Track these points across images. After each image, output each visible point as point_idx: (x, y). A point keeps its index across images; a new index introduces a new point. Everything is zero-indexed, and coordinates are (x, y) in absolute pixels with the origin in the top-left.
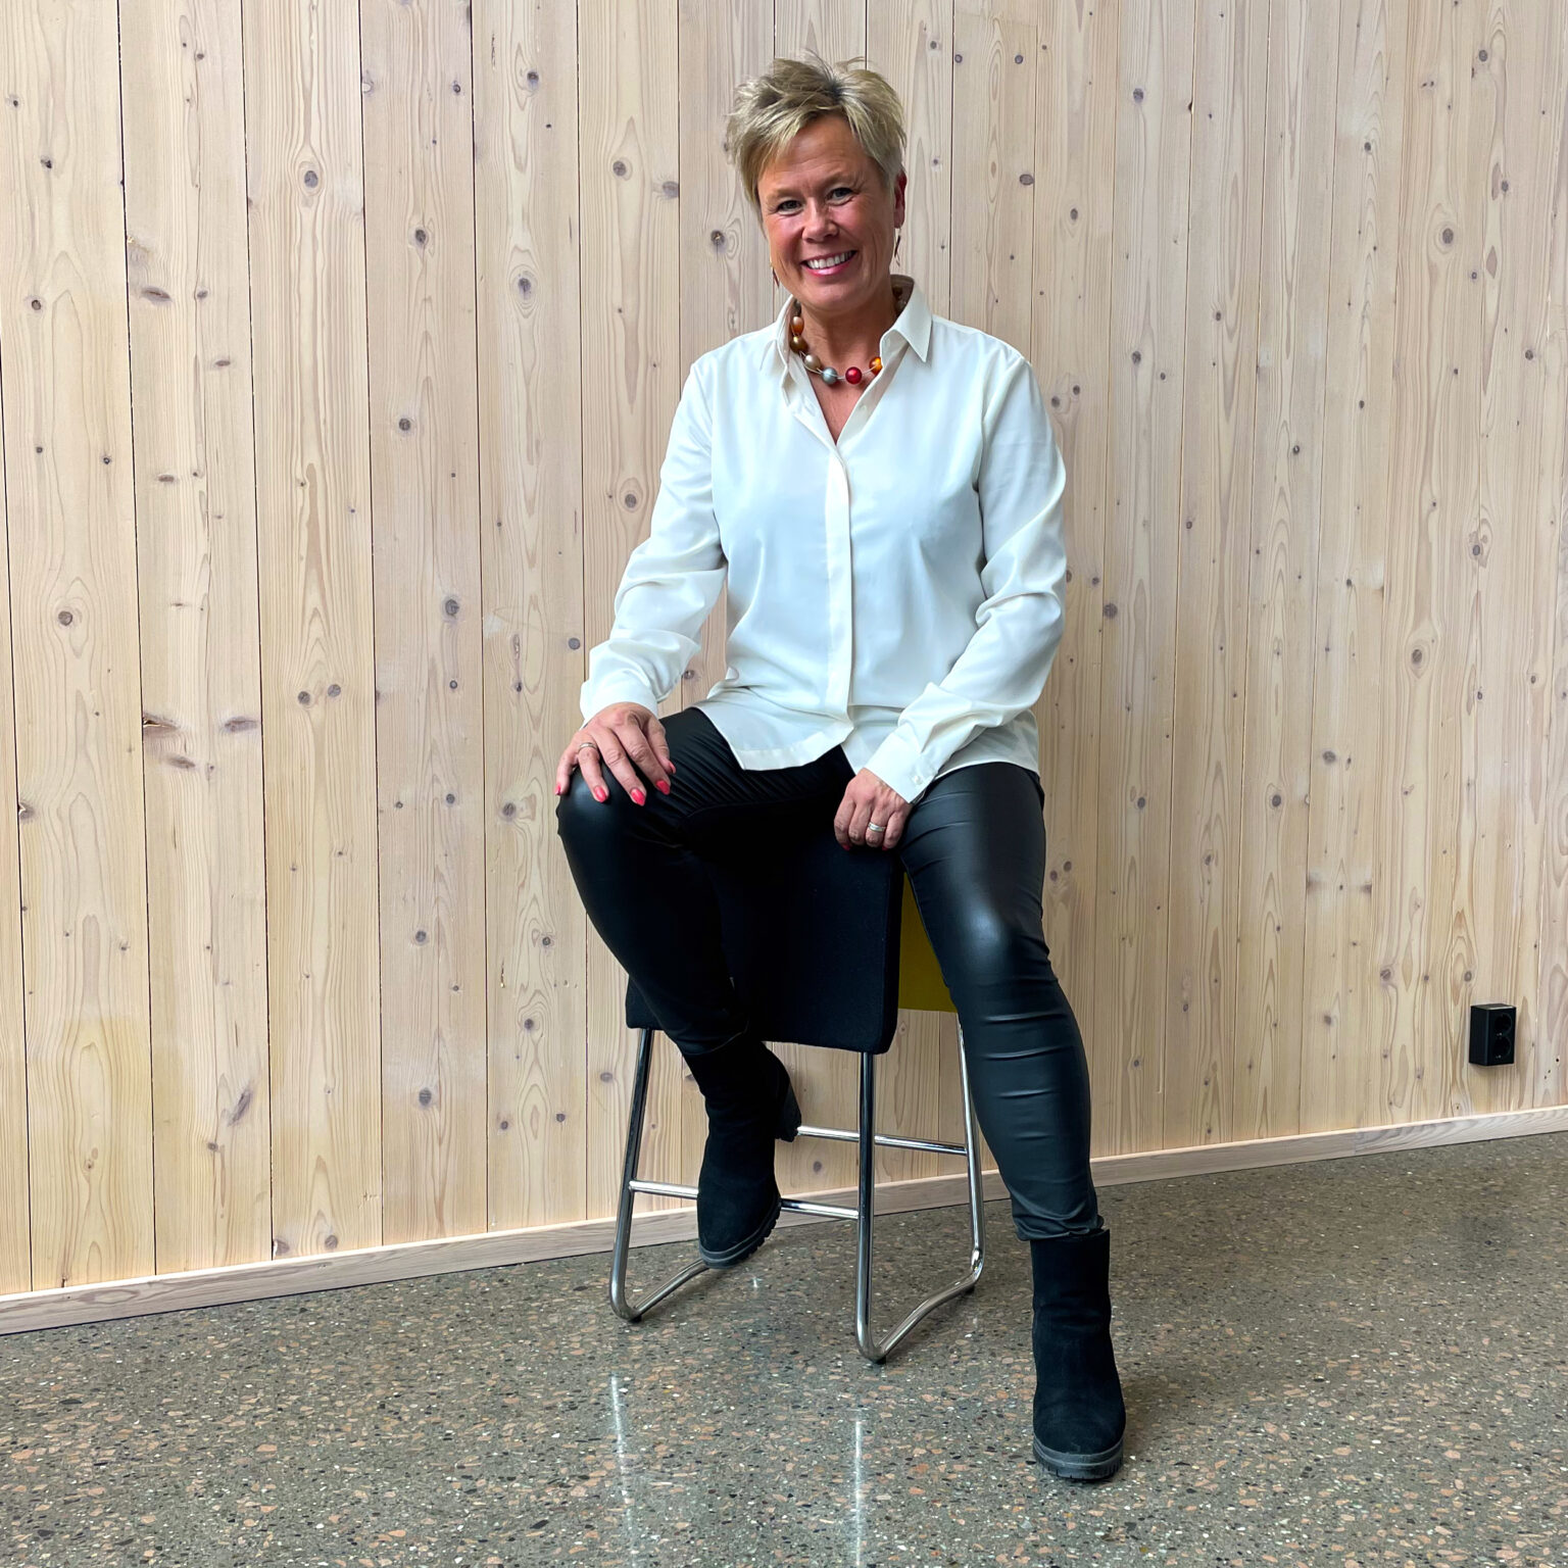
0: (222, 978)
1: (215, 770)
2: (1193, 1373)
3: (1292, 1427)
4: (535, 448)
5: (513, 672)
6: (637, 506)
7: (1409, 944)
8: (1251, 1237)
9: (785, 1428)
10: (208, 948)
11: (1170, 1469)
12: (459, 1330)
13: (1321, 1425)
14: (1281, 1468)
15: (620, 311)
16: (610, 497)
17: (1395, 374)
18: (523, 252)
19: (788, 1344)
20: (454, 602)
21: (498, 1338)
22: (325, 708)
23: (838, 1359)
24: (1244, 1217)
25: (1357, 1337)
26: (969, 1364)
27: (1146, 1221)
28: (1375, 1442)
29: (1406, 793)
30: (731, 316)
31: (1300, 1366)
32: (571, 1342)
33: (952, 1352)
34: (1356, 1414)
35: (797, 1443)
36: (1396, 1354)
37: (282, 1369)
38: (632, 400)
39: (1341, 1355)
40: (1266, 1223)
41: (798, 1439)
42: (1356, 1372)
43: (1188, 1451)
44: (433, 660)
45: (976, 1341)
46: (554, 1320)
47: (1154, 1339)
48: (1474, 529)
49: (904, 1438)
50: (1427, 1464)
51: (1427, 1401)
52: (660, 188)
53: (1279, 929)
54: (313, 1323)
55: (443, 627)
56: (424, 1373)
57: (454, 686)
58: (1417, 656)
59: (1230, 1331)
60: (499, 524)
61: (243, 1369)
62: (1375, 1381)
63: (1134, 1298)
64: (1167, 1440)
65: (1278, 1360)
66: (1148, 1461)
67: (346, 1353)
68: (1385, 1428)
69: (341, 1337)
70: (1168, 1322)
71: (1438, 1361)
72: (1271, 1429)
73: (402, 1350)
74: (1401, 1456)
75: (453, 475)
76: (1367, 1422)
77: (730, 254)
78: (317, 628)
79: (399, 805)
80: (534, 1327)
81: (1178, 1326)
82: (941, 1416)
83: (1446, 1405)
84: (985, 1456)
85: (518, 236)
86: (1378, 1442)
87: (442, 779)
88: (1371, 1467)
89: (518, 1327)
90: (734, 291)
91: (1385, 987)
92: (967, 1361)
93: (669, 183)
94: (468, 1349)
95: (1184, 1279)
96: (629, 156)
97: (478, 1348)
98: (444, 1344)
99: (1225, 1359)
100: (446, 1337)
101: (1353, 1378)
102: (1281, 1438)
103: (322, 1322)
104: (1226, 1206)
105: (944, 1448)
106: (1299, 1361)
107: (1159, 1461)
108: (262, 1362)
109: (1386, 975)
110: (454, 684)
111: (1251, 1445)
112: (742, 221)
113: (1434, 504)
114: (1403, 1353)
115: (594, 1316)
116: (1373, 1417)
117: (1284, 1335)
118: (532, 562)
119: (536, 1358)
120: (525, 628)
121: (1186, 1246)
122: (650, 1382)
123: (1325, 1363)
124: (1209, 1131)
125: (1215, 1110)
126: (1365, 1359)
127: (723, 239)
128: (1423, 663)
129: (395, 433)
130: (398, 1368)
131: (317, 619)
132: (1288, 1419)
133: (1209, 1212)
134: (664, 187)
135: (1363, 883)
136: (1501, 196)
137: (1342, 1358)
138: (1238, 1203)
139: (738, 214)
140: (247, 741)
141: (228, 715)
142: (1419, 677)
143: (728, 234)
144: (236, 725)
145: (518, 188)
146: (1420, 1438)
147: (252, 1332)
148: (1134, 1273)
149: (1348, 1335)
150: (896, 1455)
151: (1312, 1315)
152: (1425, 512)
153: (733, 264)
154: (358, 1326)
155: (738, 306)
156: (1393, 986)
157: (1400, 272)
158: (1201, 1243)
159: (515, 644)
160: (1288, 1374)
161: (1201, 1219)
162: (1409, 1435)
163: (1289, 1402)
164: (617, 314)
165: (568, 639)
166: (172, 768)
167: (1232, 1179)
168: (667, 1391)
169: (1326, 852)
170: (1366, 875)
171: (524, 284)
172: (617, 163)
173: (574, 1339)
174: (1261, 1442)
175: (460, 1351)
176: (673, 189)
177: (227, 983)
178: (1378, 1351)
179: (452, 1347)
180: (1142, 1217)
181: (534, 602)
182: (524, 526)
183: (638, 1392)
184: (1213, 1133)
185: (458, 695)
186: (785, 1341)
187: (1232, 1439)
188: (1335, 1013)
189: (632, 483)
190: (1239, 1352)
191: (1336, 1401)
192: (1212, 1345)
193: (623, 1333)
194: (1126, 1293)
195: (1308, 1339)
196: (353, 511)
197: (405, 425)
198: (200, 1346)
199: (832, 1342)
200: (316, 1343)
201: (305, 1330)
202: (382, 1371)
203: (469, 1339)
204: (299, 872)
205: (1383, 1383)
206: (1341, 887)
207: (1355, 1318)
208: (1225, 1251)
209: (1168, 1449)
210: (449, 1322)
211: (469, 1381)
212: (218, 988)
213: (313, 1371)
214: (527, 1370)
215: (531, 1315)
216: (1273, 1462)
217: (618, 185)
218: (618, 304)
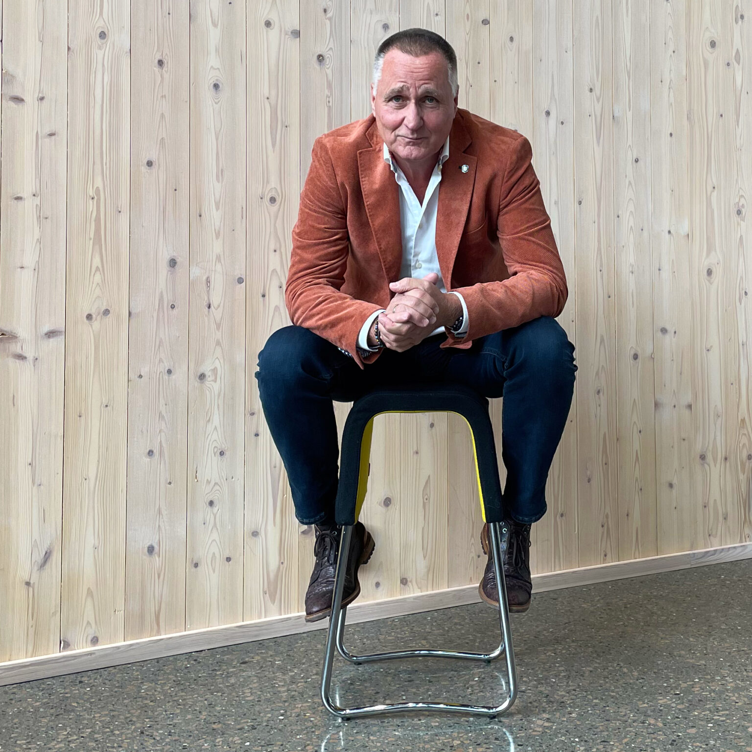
0: (37, 482)
1: (38, 360)
2: (607, 693)
3: (663, 720)
4: (220, 174)
5: (206, 298)
6: (276, 202)
7: (715, 439)
8: (633, 617)
9: (378, 734)
10: (30, 464)
11: (598, 744)
12: (177, 689)
13: (679, 718)
14: (659, 741)
15: (268, 98)
16: (262, 198)
17: (688, 118)
18: (216, 69)
19: (373, 688)
20: (174, 260)
21: (201, 692)
22: (101, 323)
23: (403, 695)
24: (629, 606)
25: (696, 669)
26: (479, 694)
27: (572, 610)
28: (709, 725)
29: (708, 350)
30: (328, 99)
31: (666, 687)
32: (245, 693)
33: (468, 688)
34: (698, 711)
35: (386, 741)
36: (719, 678)
37: (77, 715)
38: (274, 145)
39: (688, 680)
40: (641, 609)
41: (387, 739)
42: (698, 689)
43: (607, 735)
44: (162, 292)
45: (481, 682)
46: (233, 681)
47: (582, 676)
48: (737, 200)
49: (447, 736)
50: (738, 735)
51: (737, 702)
52: (290, 33)
53: (640, 432)
54: (89, 689)
55: (168, 273)
56: (162, 714)
57: (173, 307)
58: (710, 272)
59: (625, 670)
60: (200, 216)
61: (54, 716)
62: (708, 693)
63: (569, 654)
64: (595, 730)
65: (654, 684)
66: (585, 741)
67: (113, 705)
68: (715, 718)
69: (107, 696)
70: (590, 666)
71: (743, 680)
72: (652, 721)
73: (146, 702)
74: (724, 732)
75: (176, 190)
76: (704, 715)
77: (328, 67)
78: (98, 278)
79: (140, 376)
80: (221, 686)
81: (596, 668)
82: (467, 723)
83: (748, 704)
84: (494, 743)
85: (213, 61)
86: (712, 725)
87: (165, 361)
88: (707, 738)
89: (212, 685)
90: (330, 86)
91: (703, 465)
92: (478, 693)
93: (294, 30)
94: (185, 699)
95: (597, 643)
96: (274, 18)
97: (190, 698)
98: (170, 697)
99: (624, 685)
100: (170, 693)
101: (696, 692)
102: (658, 726)
103: (94, 688)
104: (618, 600)
105: (470, 740)
106: (665, 685)
107: (591, 741)
108: (65, 712)
109: (703, 457)
110: (173, 306)
111: (642, 730)
112: (333, 48)
113: (714, 188)
114: (723, 678)
115: (255, 678)
116: (708, 712)
117: (656, 671)
118: (218, 235)
119: (227, 702)
120: (213, 273)
121: (596, 624)
122: (296, 713)
123: (680, 684)
124: (605, 555)
125: (609, 543)
126: (702, 682)
127: (323, 59)
128: (713, 275)
129: (144, 169)
130: (146, 711)
131: (98, 274)
132: (661, 716)
133: (608, 604)
134: (292, 33)
135: (686, 403)
136: (740, 22)
137: (689, 682)
138: (624, 598)
139: (331, 45)
140: (56, 343)
141: (46, 329)
142: (711, 284)
143: (326, 56)
144: (51, 334)
145: (214, 36)
146: (734, 722)
147: (53, 696)
148: (568, 640)
149: (692, 668)
150: (444, 745)
151: (671, 659)
152: (709, 193)
153: (329, 72)
154: (116, 689)
155: (332, 94)
156: (707, 463)
157: (688, 64)
158: (605, 621)
159: (207, 282)
160: (660, 692)
161: (604, 608)
162: (728, 721)
163: (661, 707)
164: (266, 100)
165: (237, 278)
166: (13, 360)
167: (620, 584)
168: (306, 717)
169: (665, 386)
170: (688, 398)
171: (216, 86)
172: (266, 21)
173: (247, 691)
174: (647, 728)
175: (180, 701)
176: (296, 34)
177: (40, 485)
178: (709, 677)
179: (176, 699)
180: (569, 608)
181: (218, 258)
182: (214, 217)
183: (290, 718)
184: (608, 556)
185: (175, 311)
186: (370, 687)
187: (631, 727)
188: (675, 481)
189: (274, 190)
190: (631, 681)
191: (687, 705)
192: (616, 678)
193: (275, 686)
194: (564, 651)
195: (670, 672)
196: (120, 212)
197: (150, 164)
198: (24, 705)
199: (398, 686)
200: (93, 700)
201: (85, 694)
202: (137, 714)
203: (184, 694)
204: (83, 418)
205: (712, 694)
206: (675, 406)
207: (696, 660)
208: (619, 625)
209: (595, 734)
210: (169, 685)
211: (189, 717)
212: (35, 488)
213: (96, 715)
214: (222, 709)
215: (218, 679)
216: (654, 738)
217: (267, 32)
218: (267, 95)
